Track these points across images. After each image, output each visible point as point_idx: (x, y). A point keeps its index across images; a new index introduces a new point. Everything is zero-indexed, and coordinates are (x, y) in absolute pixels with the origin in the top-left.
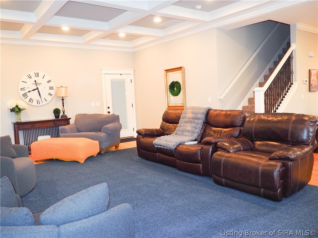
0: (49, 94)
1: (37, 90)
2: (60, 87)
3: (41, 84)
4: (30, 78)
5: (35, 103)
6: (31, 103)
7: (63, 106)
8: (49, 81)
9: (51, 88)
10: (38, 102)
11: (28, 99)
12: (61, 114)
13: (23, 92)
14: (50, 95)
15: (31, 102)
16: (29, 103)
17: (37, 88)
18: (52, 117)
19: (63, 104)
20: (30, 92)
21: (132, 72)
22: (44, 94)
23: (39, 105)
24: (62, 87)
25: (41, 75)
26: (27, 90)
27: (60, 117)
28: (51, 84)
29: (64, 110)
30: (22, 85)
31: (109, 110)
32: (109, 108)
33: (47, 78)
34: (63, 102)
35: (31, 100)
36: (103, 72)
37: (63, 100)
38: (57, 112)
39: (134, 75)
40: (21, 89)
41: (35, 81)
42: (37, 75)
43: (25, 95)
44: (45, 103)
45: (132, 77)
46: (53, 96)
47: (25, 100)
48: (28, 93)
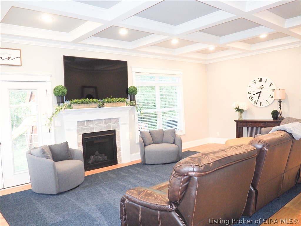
2: (278, 90)
3: (264, 87)
4: (255, 83)
5: (258, 105)
6: (255, 105)
7: (280, 108)
8: (271, 85)
9: (272, 91)
10: (261, 104)
11: (253, 101)
13: (250, 95)
14: (272, 97)
15: (256, 103)
17: (261, 91)
18: (270, 118)
19: (280, 106)
20: (254, 94)
22: (266, 97)
23: (261, 106)
25: (264, 79)
28: (272, 87)
29: (280, 112)
30: (249, 90)
33: (269, 82)
34: (280, 104)
37: (280, 102)
38: (275, 114)
40: (249, 93)
41: (262, 85)
42: (261, 80)
43: (251, 98)
44: (267, 104)
46: (274, 98)
47: (251, 102)
48: (253, 96)
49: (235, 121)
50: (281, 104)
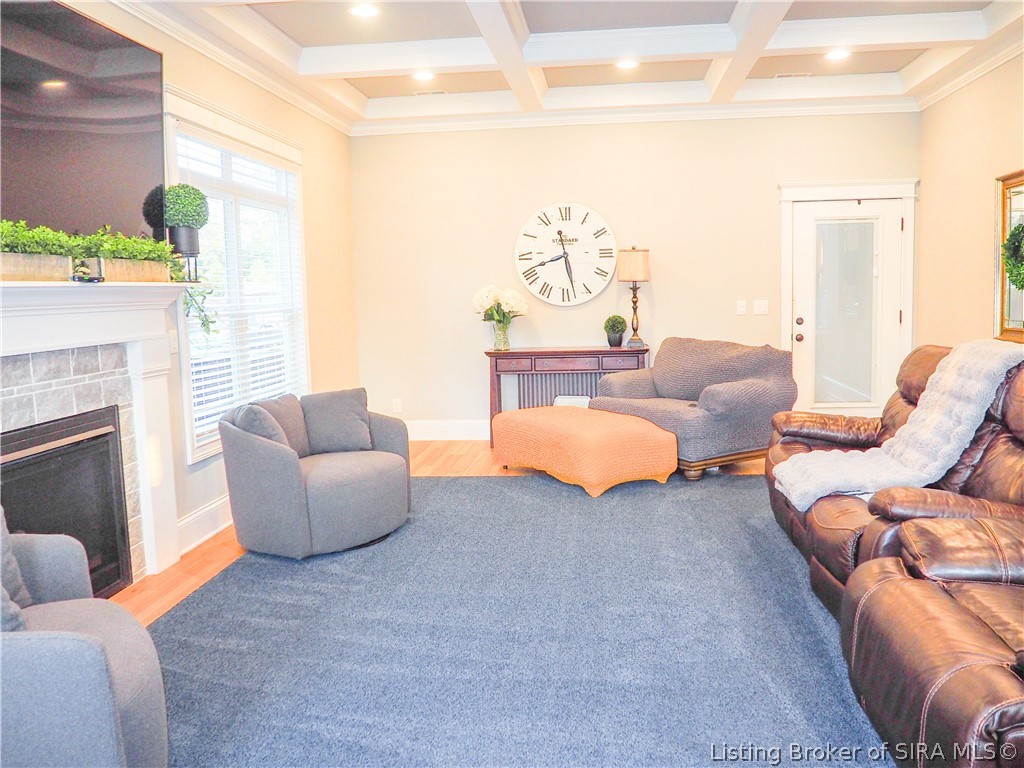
0: (598, 271)
1: (563, 259)
2: (629, 251)
3: (576, 240)
4: (547, 223)
5: (556, 297)
6: (544, 298)
7: (635, 309)
8: (599, 234)
9: (606, 253)
10: (565, 294)
11: (539, 284)
12: (628, 335)
13: (527, 265)
14: (602, 273)
15: (546, 294)
16: (540, 296)
17: (565, 253)
18: (601, 342)
19: (635, 303)
20: (543, 264)
21: (908, 190)
22: (584, 271)
23: (567, 303)
24: (634, 249)
25: (577, 213)
26: (537, 260)
27: (625, 343)
28: (605, 242)
29: (635, 322)
30: (524, 246)
31: (798, 330)
32: (800, 322)
33: (595, 223)
34: (635, 297)
35: (546, 289)
36: (789, 194)
37: (635, 289)
38: (615, 327)
39: (917, 199)
40: (522, 257)
41: (560, 233)
42: (566, 214)
43: (530, 274)
44: (583, 297)
45: (907, 209)
46: (609, 276)
47: (531, 288)
48: (538, 269)
49: (487, 354)
50: (638, 295)
